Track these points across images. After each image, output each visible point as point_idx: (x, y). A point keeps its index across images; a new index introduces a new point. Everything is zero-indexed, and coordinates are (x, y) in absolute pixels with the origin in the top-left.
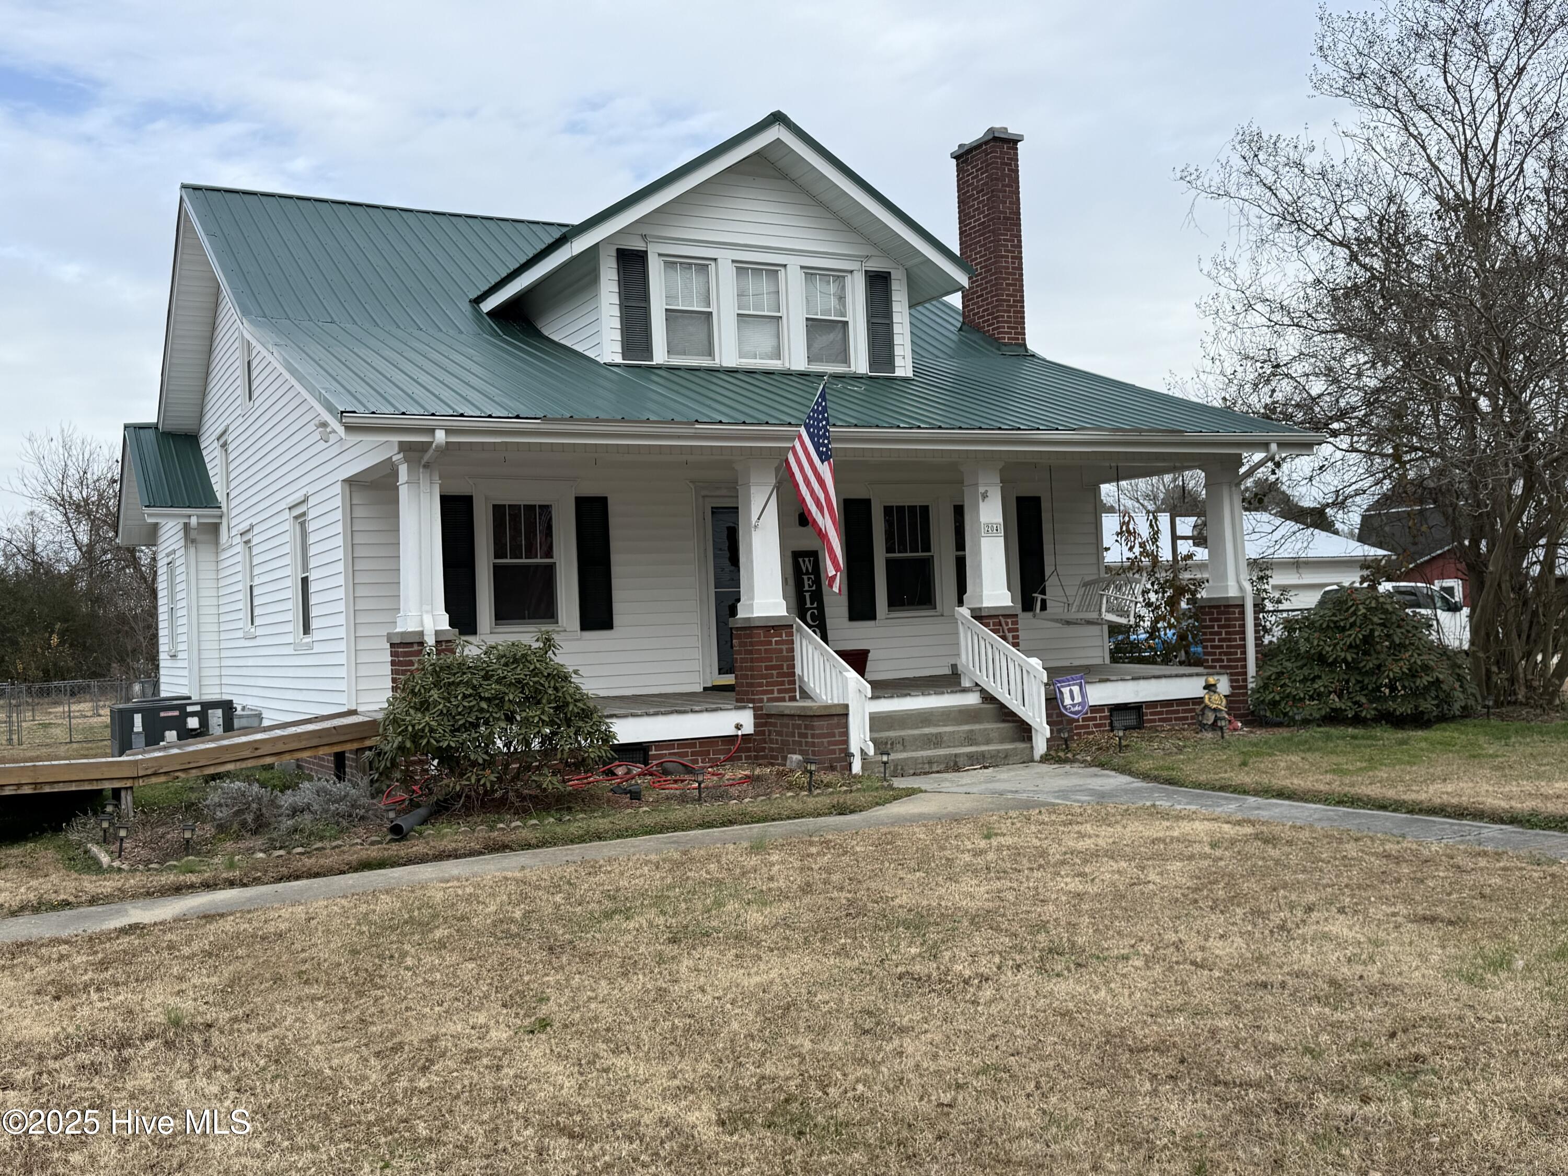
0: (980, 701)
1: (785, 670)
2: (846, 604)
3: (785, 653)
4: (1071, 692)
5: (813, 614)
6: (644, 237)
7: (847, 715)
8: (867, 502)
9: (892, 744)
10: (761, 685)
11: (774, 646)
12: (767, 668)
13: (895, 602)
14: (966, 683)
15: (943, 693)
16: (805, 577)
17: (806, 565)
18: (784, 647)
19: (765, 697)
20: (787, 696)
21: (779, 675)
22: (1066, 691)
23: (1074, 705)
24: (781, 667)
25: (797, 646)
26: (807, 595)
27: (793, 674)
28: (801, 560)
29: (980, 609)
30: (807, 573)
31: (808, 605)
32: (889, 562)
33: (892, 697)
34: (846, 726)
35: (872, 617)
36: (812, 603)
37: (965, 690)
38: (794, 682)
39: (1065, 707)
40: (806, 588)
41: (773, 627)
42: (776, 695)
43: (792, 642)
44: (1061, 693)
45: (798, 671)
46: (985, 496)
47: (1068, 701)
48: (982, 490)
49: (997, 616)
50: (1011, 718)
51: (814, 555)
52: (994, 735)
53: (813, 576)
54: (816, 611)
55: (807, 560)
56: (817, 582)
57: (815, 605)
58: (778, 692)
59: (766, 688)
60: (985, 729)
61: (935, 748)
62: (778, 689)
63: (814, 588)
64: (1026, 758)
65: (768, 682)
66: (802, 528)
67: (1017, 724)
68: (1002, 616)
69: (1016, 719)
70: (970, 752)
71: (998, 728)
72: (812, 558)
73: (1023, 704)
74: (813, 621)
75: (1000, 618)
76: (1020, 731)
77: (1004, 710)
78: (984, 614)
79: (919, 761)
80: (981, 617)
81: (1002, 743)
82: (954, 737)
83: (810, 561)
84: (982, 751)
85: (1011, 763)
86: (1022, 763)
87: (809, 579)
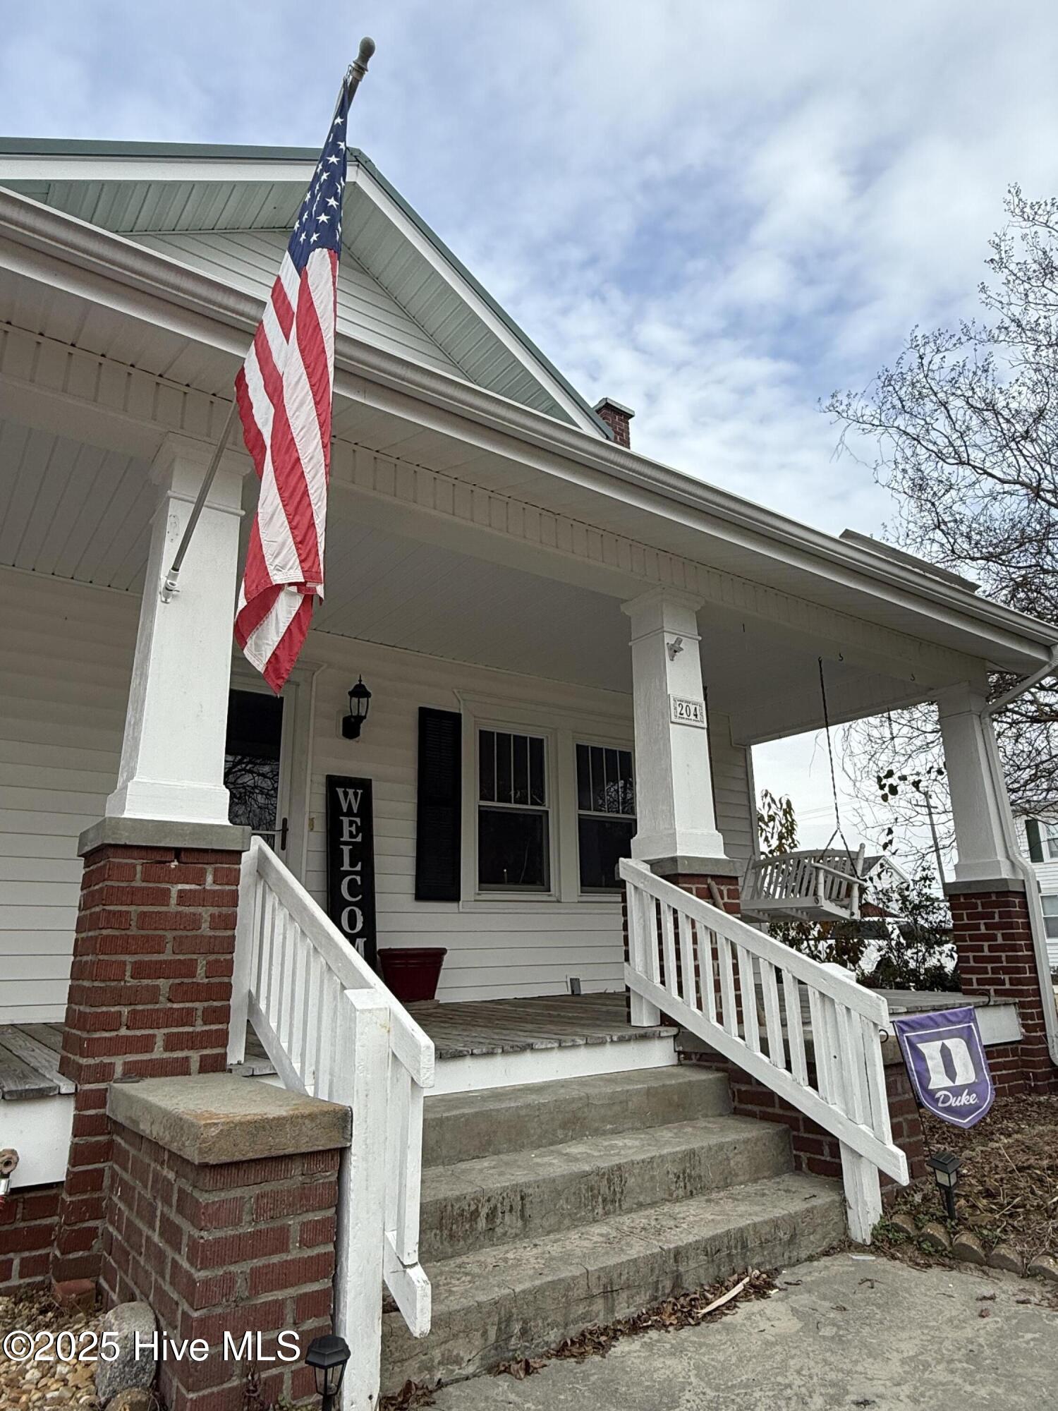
0: (673, 1059)
1: (201, 977)
2: (412, 871)
3: (205, 930)
4: (946, 1054)
5: (352, 882)
7: (342, 1153)
8: (455, 719)
9: (491, 1216)
10: (112, 1022)
11: (173, 906)
12: (140, 971)
13: (489, 878)
14: (642, 1018)
15: (602, 1043)
16: (345, 820)
17: (348, 800)
18: (206, 912)
19: (119, 1062)
20: (195, 1057)
21: (177, 993)
22: (931, 1050)
23: (957, 1092)
24: (188, 969)
25: (247, 911)
26: (346, 850)
27: (225, 991)
28: (340, 791)
29: (674, 860)
30: (350, 813)
31: (346, 867)
32: (484, 815)
33: (490, 1054)
34: (336, 1198)
35: (455, 897)
36: (353, 864)
37: (644, 1036)
38: (223, 1015)
39: (931, 1094)
40: (346, 838)
41: (178, 852)
42: (158, 1053)
43: (233, 899)
44: (919, 1056)
45: (243, 981)
46: (675, 650)
47: (938, 1080)
48: (669, 639)
49: (706, 876)
50: (756, 1109)
51: (364, 786)
52: (739, 1161)
53: (358, 820)
54: (358, 878)
55: (351, 791)
56: (366, 828)
57: (358, 868)
58: (169, 1047)
59: (123, 1031)
60: (721, 1147)
61: (607, 1214)
62: (168, 1036)
63: (359, 839)
64: (833, 1237)
65: (133, 1012)
66: (348, 741)
67: (785, 1126)
68: (714, 877)
69: (770, 1110)
70: (713, 1238)
71: (746, 1141)
72: (360, 792)
73: (813, 1083)
74: (352, 895)
75: (709, 881)
76: (802, 1154)
77: (737, 1086)
78: (680, 871)
79: (581, 1292)
80: (674, 878)
81: (755, 1181)
82: (652, 1178)
83: (356, 794)
84: (741, 1230)
85: (803, 1255)
86: (826, 1254)
87: (351, 823)
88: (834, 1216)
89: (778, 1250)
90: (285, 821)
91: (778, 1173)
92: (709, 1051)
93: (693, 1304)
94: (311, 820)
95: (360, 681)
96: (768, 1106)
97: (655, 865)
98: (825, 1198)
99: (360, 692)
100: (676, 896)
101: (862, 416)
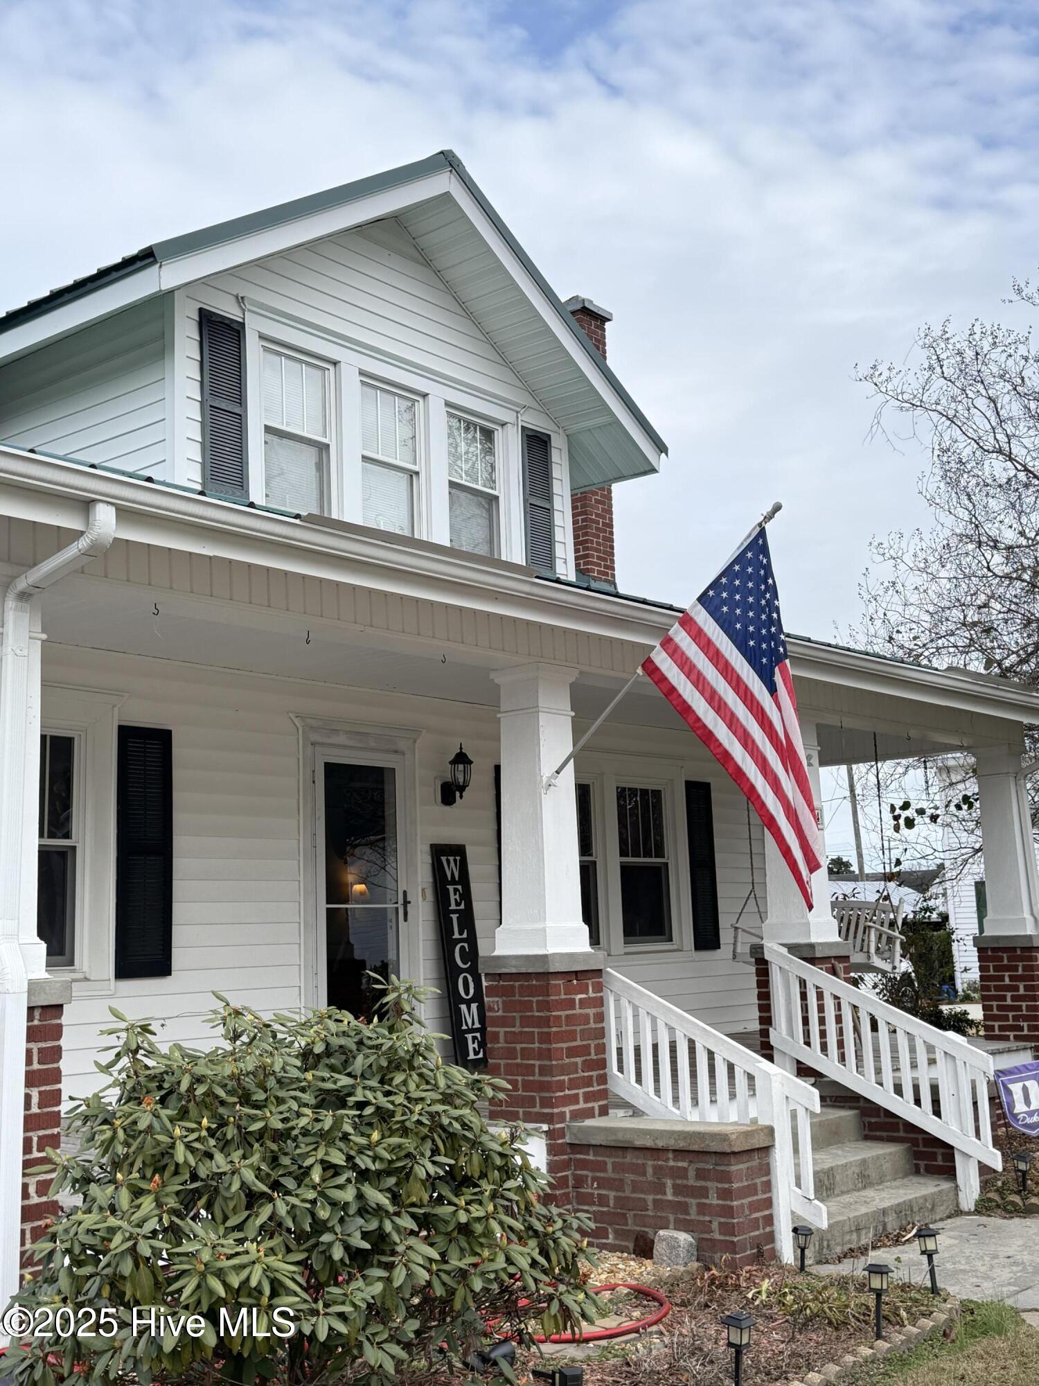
1: (593, 1055)
3: (592, 1024)
5: (462, 948)
6: (240, 300)
10: (559, 1086)
11: (578, 1009)
12: (569, 1053)
16: (451, 888)
17: (451, 867)
18: (591, 1012)
19: (567, 1110)
20: (596, 1106)
21: (585, 1066)
24: (588, 1050)
26: (454, 917)
28: (444, 859)
29: (810, 945)
30: (453, 882)
31: (456, 936)
34: (766, 1169)
36: (461, 933)
38: (605, 1079)
40: (453, 907)
41: (577, 974)
42: (581, 1105)
49: (830, 957)
50: (884, 1134)
51: (458, 851)
52: (887, 1166)
53: (459, 887)
54: (466, 945)
55: (451, 859)
56: (466, 896)
57: (465, 935)
58: (586, 1101)
59: (567, 1092)
60: (878, 1157)
61: (828, 1196)
62: (585, 1093)
63: (462, 907)
64: (952, 1208)
65: (570, 1080)
66: (447, 808)
67: (907, 1145)
68: (835, 958)
69: (895, 1134)
70: (898, 1205)
71: (890, 1154)
72: (458, 858)
73: (937, 1112)
74: (465, 964)
75: (833, 961)
76: (920, 1162)
77: (867, 1119)
78: (818, 955)
79: (847, 1229)
80: (812, 961)
81: (895, 1180)
82: (847, 1176)
83: (455, 861)
84: (910, 1201)
85: (938, 1217)
86: (949, 1217)
87: (456, 890)
88: (952, 1195)
89: (926, 1214)
90: (405, 893)
91: (906, 1175)
92: (849, 1095)
93: (899, 1236)
94: (423, 890)
95: (461, 748)
96: (894, 1132)
97: (793, 949)
98: (946, 1185)
99: (462, 758)
100: (817, 976)
101: (902, 393)
